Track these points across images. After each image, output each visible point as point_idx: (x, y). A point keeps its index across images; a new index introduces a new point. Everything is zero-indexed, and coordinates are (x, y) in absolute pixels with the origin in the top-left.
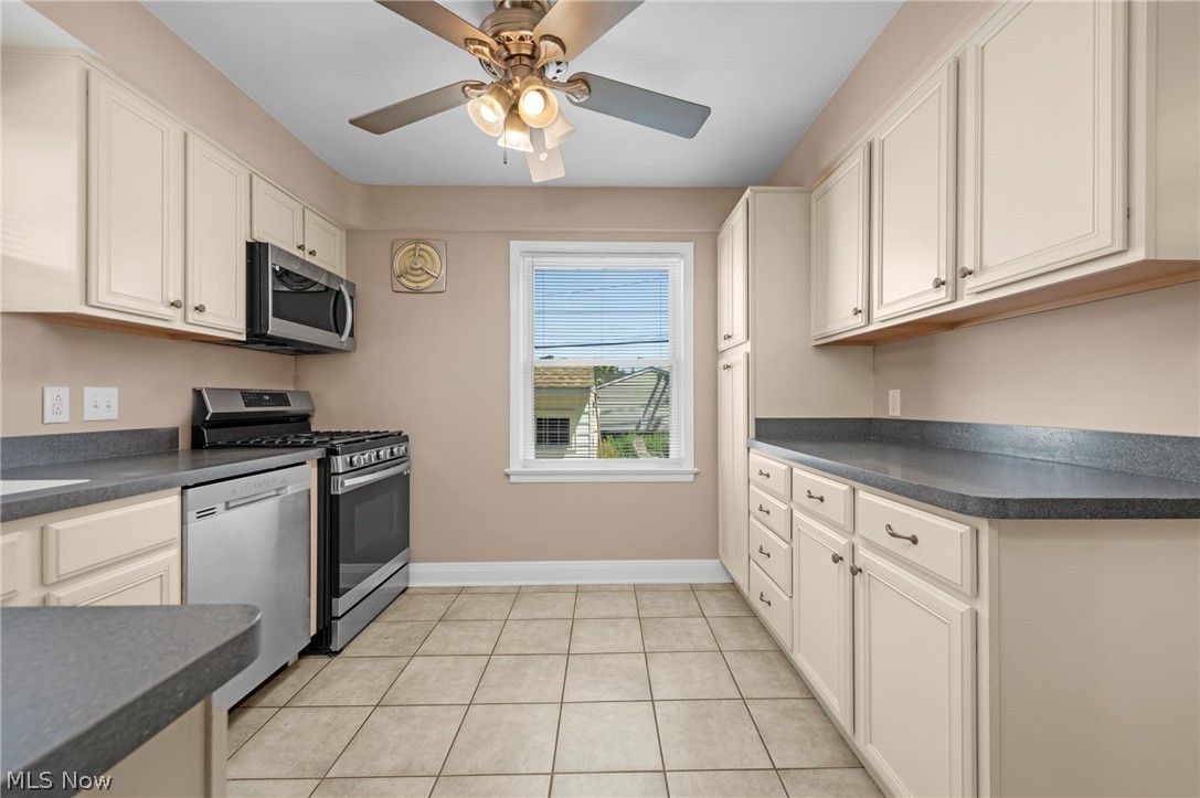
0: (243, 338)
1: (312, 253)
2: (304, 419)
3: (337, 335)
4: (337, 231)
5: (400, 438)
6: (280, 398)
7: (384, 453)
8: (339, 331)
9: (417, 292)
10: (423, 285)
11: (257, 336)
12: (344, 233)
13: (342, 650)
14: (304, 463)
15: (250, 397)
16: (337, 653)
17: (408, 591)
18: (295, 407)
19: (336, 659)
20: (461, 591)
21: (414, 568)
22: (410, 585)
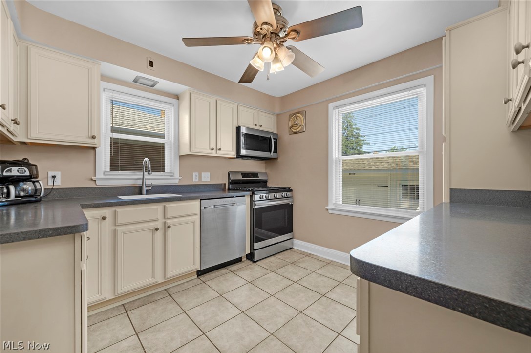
0: (236, 157)
1: (261, 126)
2: (265, 182)
3: (269, 153)
4: (271, 116)
5: (290, 190)
6: (256, 175)
7: (284, 194)
8: (270, 152)
9: (296, 133)
10: (298, 130)
11: (239, 156)
12: (276, 117)
13: (257, 261)
14: (244, 196)
15: (244, 175)
16: (254, 262)
17: (292, 250)
18: (261, 177)
19: (254, 264)
20: (309, 255)
21: (295, 241)
22: (294, 247)
